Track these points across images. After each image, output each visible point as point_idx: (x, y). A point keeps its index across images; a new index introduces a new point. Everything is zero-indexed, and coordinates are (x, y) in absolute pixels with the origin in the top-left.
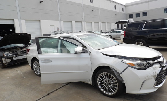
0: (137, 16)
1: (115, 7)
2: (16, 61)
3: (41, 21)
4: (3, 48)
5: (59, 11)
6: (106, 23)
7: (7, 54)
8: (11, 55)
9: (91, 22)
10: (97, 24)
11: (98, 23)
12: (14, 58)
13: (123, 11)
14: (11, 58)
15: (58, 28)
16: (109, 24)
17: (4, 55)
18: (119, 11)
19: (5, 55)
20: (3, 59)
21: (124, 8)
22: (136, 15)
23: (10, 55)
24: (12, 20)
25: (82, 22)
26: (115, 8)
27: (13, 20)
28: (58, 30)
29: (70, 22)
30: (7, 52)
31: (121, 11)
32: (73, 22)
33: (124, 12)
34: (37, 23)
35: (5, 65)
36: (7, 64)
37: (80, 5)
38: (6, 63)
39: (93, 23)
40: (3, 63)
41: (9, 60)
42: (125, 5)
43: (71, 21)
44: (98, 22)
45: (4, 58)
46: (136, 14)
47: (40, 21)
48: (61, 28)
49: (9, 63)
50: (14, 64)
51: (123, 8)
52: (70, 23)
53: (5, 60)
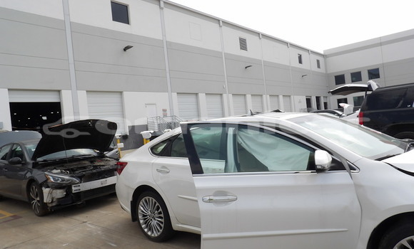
0: (354, 79)
1: (300, 58)
2: (79, 194)
3: (125, 93)
4: (44, 161)
5: (167, 70)
6: (281, 97)
7: (55, 175)
8: (66, 177)
9: (245, 95)
10: (258, 99)
11: (260, 97)
12: (73, 188)
13: (319, 67)
14: (67, 187)
15: (164, 111)
16: (288, 99)
17: (48, 179)
18: (309, 69)
19: (52, 180)
20: (46, 191)
21: (321, 59)
22: (352, 78)
23: (63, 180)
24: (57, 93)
25: (221, 95)
26: (300, 62)
27: (59, 91)
28: (165, 115)
29: (194, 96)
30: (55, 171)
31: (315, 68)
32: (202, 96)
33: (322, 70)
34: (115, 98)
35: (50, 205)
36: (54, 204)
37: (217, 55)
38: (52, 202)
39: (249, 97)
40: (45, 201)
41: (59, 194)
42: (322, 53)
43: (197, 94)
44: (261, 95)
45: (48, 187)
46: (352, 74)
47: (121, 93)
48: (172, 110)
49: (59, 199)
50: (72, 205)
51: (318, 61)
52: (192, 98)
53: (50, 193)
